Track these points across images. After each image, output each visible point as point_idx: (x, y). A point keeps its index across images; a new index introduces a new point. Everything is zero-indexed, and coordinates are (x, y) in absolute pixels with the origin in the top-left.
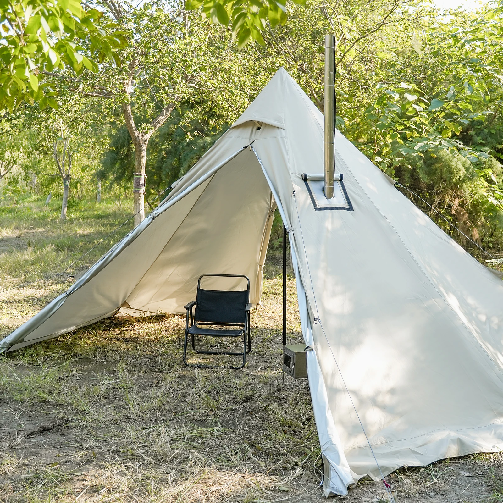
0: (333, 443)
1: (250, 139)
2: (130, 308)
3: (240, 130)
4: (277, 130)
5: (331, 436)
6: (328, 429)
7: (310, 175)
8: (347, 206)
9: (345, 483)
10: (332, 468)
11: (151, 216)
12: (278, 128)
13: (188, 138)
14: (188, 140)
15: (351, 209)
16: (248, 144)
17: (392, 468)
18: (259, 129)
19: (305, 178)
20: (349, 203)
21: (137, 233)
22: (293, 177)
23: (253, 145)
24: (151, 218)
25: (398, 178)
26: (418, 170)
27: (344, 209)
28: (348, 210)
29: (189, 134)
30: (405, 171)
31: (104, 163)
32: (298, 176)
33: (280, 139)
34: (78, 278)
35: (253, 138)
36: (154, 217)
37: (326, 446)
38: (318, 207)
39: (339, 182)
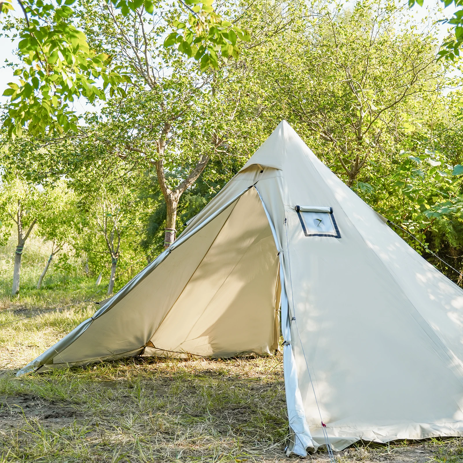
0: (299, 417)
1: (254, 181)
2: (155, 348)
3: (247, 173)
4: (276, 171)
5: (298, 412)
6: (296, 406)
7: (302, 207)
8: (335, 234)
9: (305, 446)
10: (297, 437)
11: (168, 250)
12: (278, 169)
13: (211, 191)
14: (211, 193)
15: (338, 236)
16: (253, 184)
17: (351, 441)
18: (262, 172)
19: (298, 210)
20: (338, 232)
21: (156, 264)
22: (286, 207)
23: (256, 185)
24: (168, 251)
25: (428, 244)
26: (447, 235)
27: (332, 236)
28: (336, 237)
29: (212, 188)
30: (435, 236)
31: (148, 235)
32: (292, 207)
33: (278, 178)
34: (103, 305)
35: (257, 179)
36: (170, 250)
37: (293, 420)
38: (308, 233)
39: (329, 214)
